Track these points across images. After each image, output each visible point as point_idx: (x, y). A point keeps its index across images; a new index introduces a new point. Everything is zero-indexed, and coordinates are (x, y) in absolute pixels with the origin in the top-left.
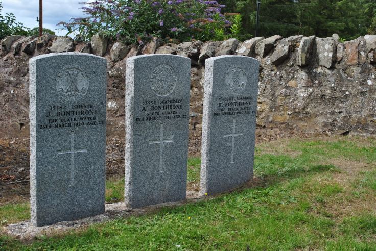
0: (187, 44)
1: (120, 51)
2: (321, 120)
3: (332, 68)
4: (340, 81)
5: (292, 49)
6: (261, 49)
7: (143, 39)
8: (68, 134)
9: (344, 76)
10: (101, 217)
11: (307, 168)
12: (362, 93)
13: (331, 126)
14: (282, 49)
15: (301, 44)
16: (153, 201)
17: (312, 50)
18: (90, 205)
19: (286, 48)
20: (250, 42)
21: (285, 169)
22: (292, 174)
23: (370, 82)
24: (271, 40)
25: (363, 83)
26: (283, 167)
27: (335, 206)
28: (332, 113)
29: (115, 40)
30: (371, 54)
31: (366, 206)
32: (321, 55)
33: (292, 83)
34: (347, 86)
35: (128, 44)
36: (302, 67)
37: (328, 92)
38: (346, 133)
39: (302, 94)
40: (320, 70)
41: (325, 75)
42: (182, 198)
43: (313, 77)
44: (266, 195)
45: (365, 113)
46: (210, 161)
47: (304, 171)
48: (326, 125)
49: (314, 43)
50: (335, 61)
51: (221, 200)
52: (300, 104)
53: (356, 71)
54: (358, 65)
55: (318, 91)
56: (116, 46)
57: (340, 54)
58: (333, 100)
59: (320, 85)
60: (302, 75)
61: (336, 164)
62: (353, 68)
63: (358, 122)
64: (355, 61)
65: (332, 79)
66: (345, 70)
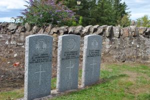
0: (63, 27)
1: (37, 29)
2: (115, 56)
3: (119, 38)
4: (122, 42)
5: (104, 30)
6: (92, 30)
7: (46, 25)
8: (39, 65)
9: (123, 40)
10: (50, 96)
11: (118, 75)
12: (130, 47)
13: (118, 59)
14: (100, 30)
15: (108, 29)
16: (67, 90)
17: (111, 31)
18: (46, 92)
19: (102, 30)
20: (88, 27)
21: (110, 76)
22: (113, 78)
23: (133, 43)
24: (96, 26)
25: (130, 43)
26: (109, 75)
27: (133, 90)
28: (119, 54)
29: (34, 25)
30: (133, 33)
31: (144, 90)
32: (115, 33)
33: (104, 43)
34: (124, 44)
35: (39, 27)
36: (108, 37)
37: (117, 46)
38: (124, 61)
39: (108, 47)
40: (114, 38)
41: (116, 40)
42: (76, 88)
43: (111, 41)
44: (107, 86)
45: (131, 54)
46: (86, 74)
47: (117, 77)
48: (116, 58)
49: (112, 28)
50: (120, 35)
51: (91, 88)
52: (107, 51)
53: (128, 39)
54: (128, 37)
55: (114, 46)
56: (35, 28)
57: (122, 33)
58: (119, 49)
59: (114, 44)
60: (108, 40)
61: (127, 74)
62: (126, 38)
63: (129, 58)
64: (128, 35)
65: (119, 41)
66: (123, 39)
